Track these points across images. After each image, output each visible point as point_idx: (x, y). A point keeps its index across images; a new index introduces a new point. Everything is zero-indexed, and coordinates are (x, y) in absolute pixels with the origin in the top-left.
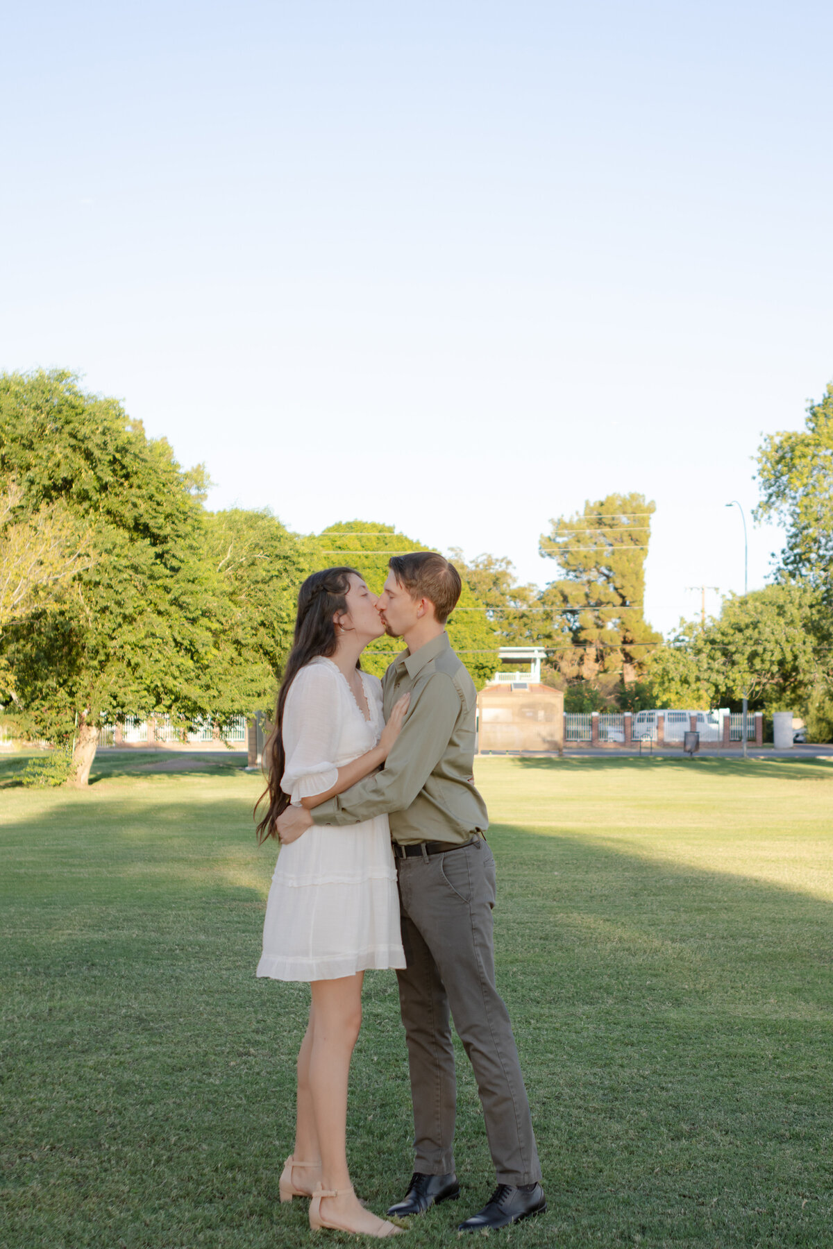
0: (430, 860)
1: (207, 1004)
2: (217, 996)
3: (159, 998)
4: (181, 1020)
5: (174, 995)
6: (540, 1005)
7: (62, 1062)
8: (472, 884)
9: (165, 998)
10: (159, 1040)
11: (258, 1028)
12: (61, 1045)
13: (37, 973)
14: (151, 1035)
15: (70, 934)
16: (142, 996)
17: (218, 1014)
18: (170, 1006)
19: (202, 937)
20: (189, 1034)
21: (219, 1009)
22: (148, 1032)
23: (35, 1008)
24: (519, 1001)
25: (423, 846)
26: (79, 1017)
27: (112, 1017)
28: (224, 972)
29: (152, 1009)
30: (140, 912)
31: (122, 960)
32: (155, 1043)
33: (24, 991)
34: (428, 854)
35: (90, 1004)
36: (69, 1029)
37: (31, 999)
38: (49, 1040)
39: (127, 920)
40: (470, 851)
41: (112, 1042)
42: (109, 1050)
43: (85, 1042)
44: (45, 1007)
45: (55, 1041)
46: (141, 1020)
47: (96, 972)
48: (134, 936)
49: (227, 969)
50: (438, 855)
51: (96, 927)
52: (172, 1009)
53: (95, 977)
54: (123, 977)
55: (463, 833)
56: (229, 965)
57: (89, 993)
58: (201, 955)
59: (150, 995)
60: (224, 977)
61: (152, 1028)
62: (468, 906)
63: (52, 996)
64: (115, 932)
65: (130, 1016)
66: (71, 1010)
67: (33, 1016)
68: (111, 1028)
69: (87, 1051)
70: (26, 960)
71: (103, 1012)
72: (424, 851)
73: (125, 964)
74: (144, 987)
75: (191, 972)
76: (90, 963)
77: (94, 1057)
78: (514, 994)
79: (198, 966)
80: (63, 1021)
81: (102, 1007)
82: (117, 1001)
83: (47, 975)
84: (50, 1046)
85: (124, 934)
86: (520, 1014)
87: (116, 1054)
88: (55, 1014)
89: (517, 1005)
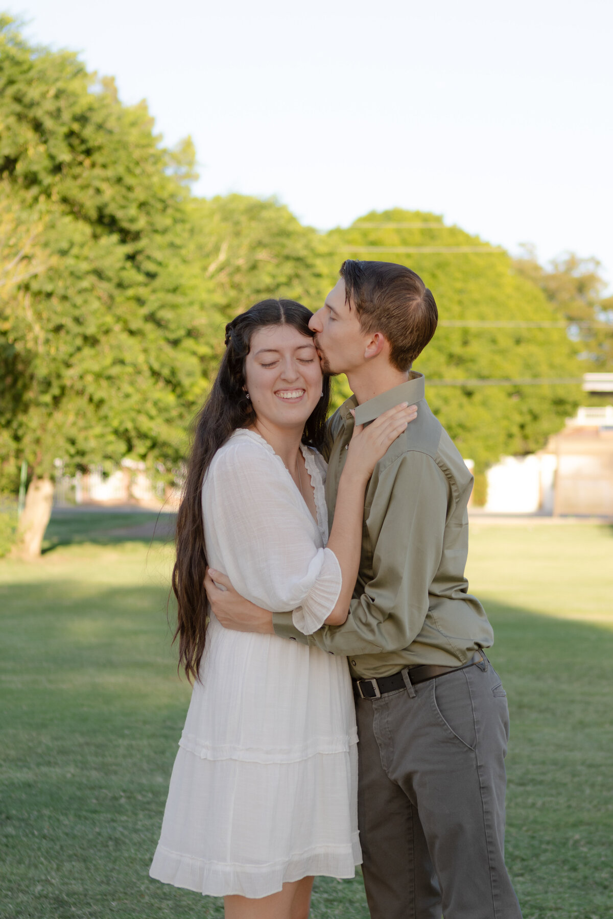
3: (88, 869)
4: (114, 904)
5: (110, 865)
6: (607, 892)
8: (477, 721)
9: (97, 869)
16: (67, 866)
18: (102, 882)
24: (579, 884)
25: (405, 673)
27: (22, 897)
29: (77, 887)
30: (81, 740)
31: (46, 812)
34: (413, 683)
39: (63, 752)
40: (472, 674)
46: (60, 902)
47: (10, 830)
48: (69, 776)
50: (427, 683)
51: (20, 762)
52: (104, 887)
53: (6, 836)
54: (45, 837)
55: (457, 652)
59: (78, 865)
64: (44, 769)
65: (46, 897)
71: (11, 889)
72: (407, 681)
73: (50, 817)
74: (71, 852)
75: (136, 831)
78: (573, 875)
81: (10, 881)
82: (32, 873)
85: (55, 773)
86: (579, 905)
89: (576, 891)
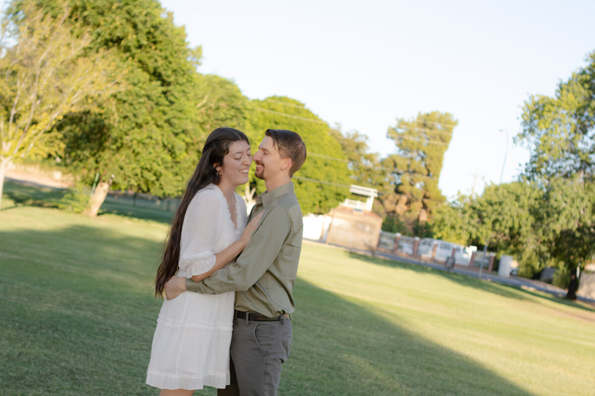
0: (249, 323)
1: (116, 370)
2: (123, 365)
3: (88, 359)
4: (96, 377)
5: (98, 360)
7: (13, 390)
8: (272, 345)
9: (92, 360)
10: (77, 388)
11: (140, 393)
12: (17, 379)
13: (21, 328)
14: (74, 384)
15: (50, 307)
16: (78, 356)
17: (120, 378)
18: (93, 366)
19: (128, 325)
20: (97, 387)
21: (121, 375)
22: (74, 381)
23: (11, 351)
25: (247, 314)
26: (35, 362)
27: (55, 367)
28: (133, 351)
29: (81, 367)
30: (97, 301)
31: (74, 330)
32: (74, 390)
33: (9, 339)
34: (249, 320)
35: (45, 355)
36: (26, 369)
37: (10, 344)
38: (11, 374)
39: (88, 305)
40: (276, 324)
41: (49, 383)
42: (45, 388)
43: (32, 380)
44: (16, 352)
45: (14, 375)
46: (71, 372)
47: (56, 335)
48: (88, 316)
49: (136, 349)
50: (255, 322)
51: (67, 306)
52: (93, 369)
53: (54, 338)
54: (71, 341)
55: (273, 311)
56: (138, 347)
57: (48, 347)
58: (123, 337)
59: (83, 357)
60: (132, 354)
61: (76, 379)
62: (265, 358)
63: (25, 345)
64: (78, 311)
65: (66, 368)
66: (32, 357)
67: (8, 356)
68: (52, 373)
69: (31, 386)
70: (17, 319)
71: (50, 362)
72: (247, 317)
73: (76, 333)
74: (81, 350)
75: (113, 346)
76: (54, 329)
77: (34, 391)
79: (119, 344)
80: (24, 363)
81: (51, 358)
82: (61, 357)
83: (26, 331)
84: (10, 378)
85: (82, 313)
87: (49, 392)
88: (21, 357)
